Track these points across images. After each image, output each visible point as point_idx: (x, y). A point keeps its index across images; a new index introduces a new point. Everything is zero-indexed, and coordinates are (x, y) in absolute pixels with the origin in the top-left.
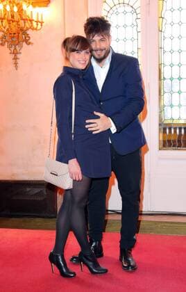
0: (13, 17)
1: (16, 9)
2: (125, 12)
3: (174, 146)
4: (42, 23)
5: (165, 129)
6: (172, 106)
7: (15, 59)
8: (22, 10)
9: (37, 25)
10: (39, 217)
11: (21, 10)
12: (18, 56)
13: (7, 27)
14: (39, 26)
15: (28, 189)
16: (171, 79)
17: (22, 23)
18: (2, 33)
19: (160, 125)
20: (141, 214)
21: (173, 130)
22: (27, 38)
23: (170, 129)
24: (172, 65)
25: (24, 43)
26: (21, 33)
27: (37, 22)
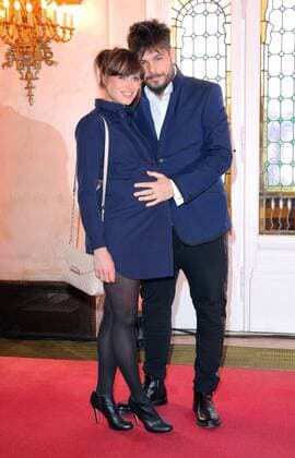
0: (25, 19)
1: (29, 7)
2: (206, 13)
3: (282, 229)
4: (71, 30)
5: (268, 201)
6: (280, 164)
7: (29, 87)
8: (40, 9)
9: (64, 32)
10: (66, 339)
11: (37, 10)
12: (34, 83)
13: (16, 37)
14: (68, 36)
15: (50, 295)
16: (280, 121)
17: (39, 29)
18: (8, 47)
19: (261, 194)
20: (228, 336)
21: (281, 204)
22: (49, 55)
23: (277, 201)
24: (280, 99)
25: (43, 63)
26: (38, 46)
27: (64, 28)
